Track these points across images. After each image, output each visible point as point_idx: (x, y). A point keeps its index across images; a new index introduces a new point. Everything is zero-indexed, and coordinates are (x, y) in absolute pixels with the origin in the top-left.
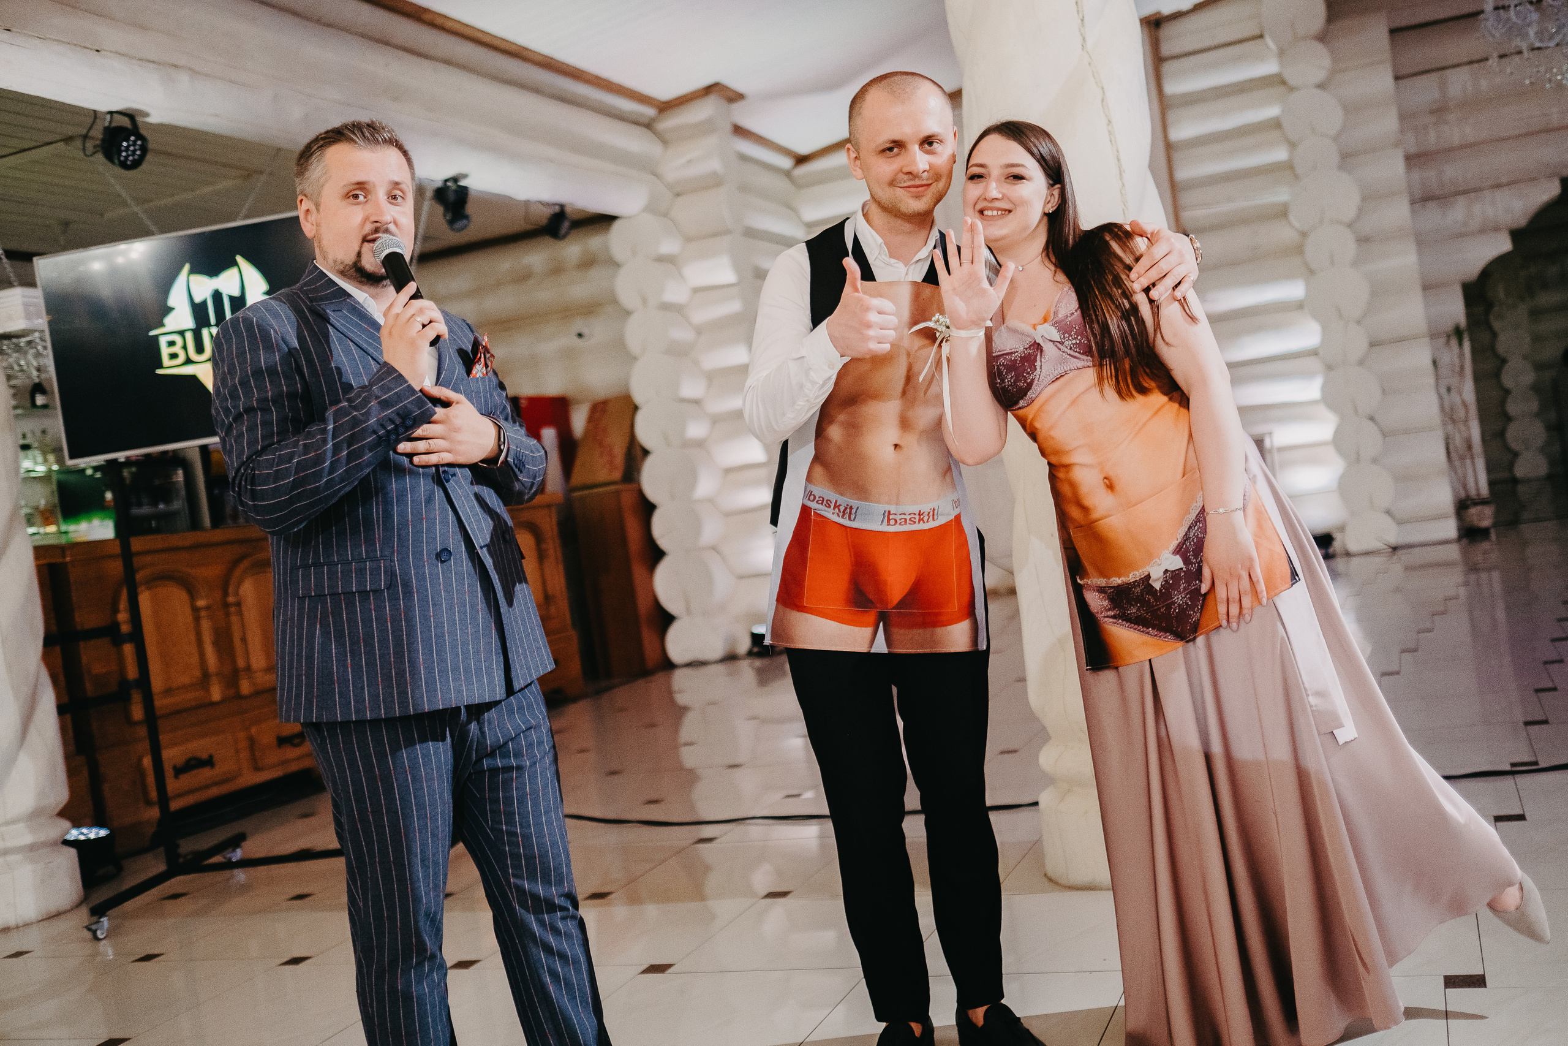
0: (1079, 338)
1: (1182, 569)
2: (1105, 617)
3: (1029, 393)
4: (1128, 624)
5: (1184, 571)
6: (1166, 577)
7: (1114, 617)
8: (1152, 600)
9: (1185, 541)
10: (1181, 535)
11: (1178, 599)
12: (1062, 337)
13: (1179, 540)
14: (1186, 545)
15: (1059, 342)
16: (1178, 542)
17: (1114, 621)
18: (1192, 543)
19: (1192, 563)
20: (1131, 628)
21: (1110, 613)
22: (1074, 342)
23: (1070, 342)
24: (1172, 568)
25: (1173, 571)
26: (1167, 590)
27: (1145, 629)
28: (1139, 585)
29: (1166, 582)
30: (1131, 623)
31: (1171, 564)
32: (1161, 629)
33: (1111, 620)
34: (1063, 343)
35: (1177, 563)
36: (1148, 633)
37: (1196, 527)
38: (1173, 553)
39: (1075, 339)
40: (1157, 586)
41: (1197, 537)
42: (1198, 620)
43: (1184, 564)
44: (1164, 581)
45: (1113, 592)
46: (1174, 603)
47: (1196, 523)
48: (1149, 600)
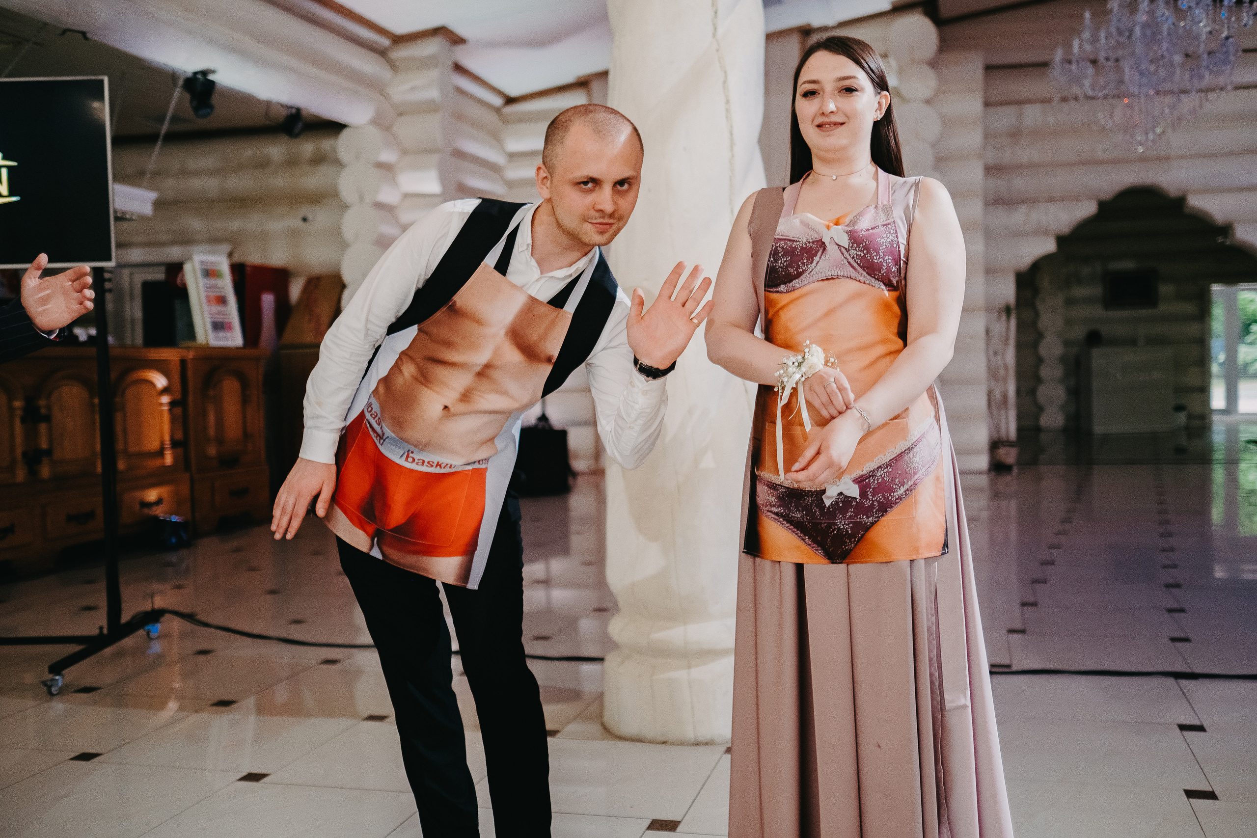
0: (865, 252)
1: (856, 499)
2: (768, 511)
3: (794, 281)
4: (789, 525)
5: (857, 502)
6: (839, 499)
7: (776, 514)
8: (818, 513)
9: (870, 476)
10: (868, 469)
11: (840, 522)
12: (851, 245)
13: (864, 472)
14: (869, 481)
15: (846, 249)
16: (862, 473)
17: (776, 517)
18: (876, 482)
19: (867, 498)
20: (789, 529)
21: (774, 509)
22: (859, 253)
23: (855, 252)
24: (847, 493)
25: (846, 497)
26: (835, 510)
27: (802, 535)
28: (812, 496)
29: (837, 502)
30: (791, 525)
31: (847, 489)
32: (815, 541)
33: (773, 516)
34: (849, 250)
35: (854, 491)
36: (804, 540)
37: (886, 470)
38: (853, 481)
39: (861, 251)
40: (828, 503)
41: (883, 478)
42: (851, 550)
43: (860, 496)
44: (835, 501)
45: (785, 492)
46: (835, 524)
47: (887, 465)
48: (816, 512)
